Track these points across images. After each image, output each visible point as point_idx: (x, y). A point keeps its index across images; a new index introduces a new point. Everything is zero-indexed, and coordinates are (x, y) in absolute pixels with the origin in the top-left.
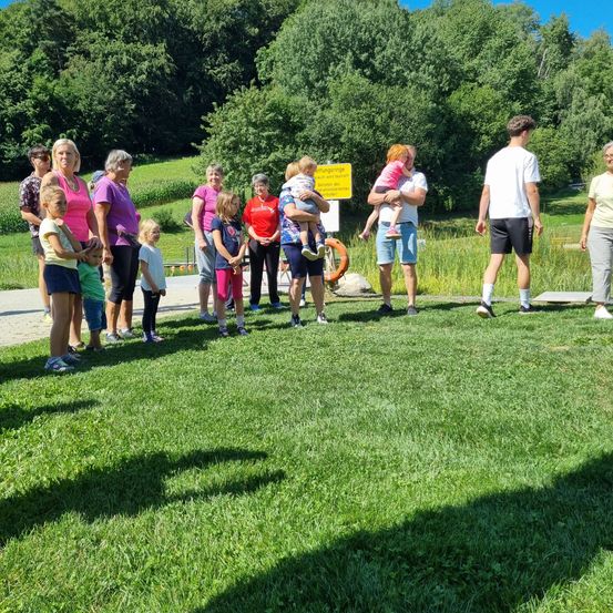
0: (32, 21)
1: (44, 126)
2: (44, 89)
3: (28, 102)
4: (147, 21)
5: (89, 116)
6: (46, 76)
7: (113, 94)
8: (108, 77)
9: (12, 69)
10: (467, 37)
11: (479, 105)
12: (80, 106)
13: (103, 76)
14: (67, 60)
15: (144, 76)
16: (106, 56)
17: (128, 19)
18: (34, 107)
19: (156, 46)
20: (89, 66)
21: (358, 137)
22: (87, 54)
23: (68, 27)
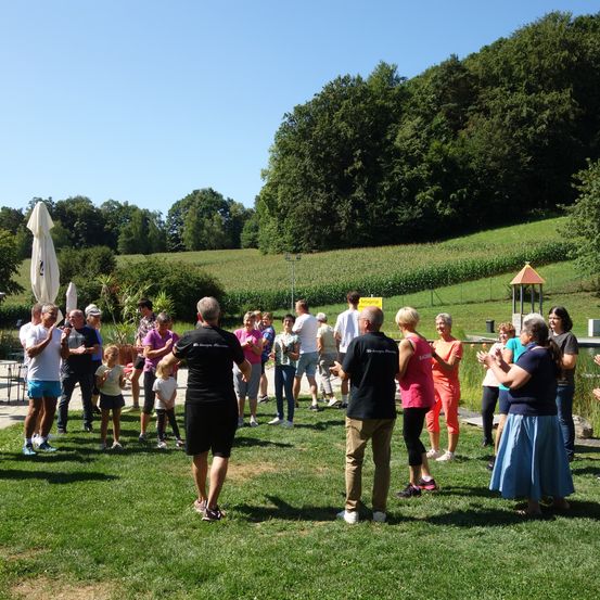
0: (438, 87)
1: (436, 188)
2: (439, 151)
3: (424, 166)
4: (553, 68)
5: (481, 173)
6: (444, 138)
7: (508, 148)
8: (505, 132)
9: (412, 137)
12: (473, 165)
13: (499, 131)
14: (466, 119)
15: (544, 126)
16: (505, 110)
17: (533, 69)
18: (429, 170)
19: (561, 92)
20: (486, 123)
22: (486, 112)
23: (471, 87)
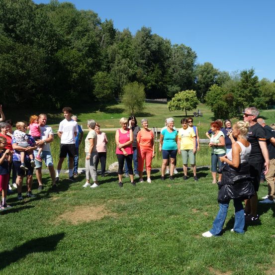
10: (66, 24)
11: (71, 58)
21: (7, 69)
